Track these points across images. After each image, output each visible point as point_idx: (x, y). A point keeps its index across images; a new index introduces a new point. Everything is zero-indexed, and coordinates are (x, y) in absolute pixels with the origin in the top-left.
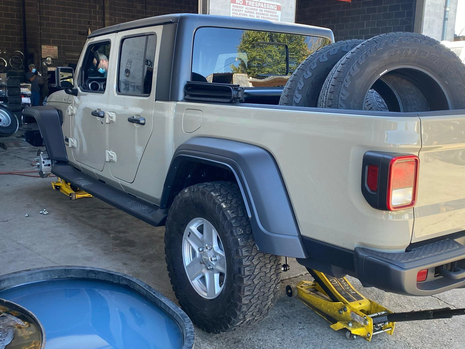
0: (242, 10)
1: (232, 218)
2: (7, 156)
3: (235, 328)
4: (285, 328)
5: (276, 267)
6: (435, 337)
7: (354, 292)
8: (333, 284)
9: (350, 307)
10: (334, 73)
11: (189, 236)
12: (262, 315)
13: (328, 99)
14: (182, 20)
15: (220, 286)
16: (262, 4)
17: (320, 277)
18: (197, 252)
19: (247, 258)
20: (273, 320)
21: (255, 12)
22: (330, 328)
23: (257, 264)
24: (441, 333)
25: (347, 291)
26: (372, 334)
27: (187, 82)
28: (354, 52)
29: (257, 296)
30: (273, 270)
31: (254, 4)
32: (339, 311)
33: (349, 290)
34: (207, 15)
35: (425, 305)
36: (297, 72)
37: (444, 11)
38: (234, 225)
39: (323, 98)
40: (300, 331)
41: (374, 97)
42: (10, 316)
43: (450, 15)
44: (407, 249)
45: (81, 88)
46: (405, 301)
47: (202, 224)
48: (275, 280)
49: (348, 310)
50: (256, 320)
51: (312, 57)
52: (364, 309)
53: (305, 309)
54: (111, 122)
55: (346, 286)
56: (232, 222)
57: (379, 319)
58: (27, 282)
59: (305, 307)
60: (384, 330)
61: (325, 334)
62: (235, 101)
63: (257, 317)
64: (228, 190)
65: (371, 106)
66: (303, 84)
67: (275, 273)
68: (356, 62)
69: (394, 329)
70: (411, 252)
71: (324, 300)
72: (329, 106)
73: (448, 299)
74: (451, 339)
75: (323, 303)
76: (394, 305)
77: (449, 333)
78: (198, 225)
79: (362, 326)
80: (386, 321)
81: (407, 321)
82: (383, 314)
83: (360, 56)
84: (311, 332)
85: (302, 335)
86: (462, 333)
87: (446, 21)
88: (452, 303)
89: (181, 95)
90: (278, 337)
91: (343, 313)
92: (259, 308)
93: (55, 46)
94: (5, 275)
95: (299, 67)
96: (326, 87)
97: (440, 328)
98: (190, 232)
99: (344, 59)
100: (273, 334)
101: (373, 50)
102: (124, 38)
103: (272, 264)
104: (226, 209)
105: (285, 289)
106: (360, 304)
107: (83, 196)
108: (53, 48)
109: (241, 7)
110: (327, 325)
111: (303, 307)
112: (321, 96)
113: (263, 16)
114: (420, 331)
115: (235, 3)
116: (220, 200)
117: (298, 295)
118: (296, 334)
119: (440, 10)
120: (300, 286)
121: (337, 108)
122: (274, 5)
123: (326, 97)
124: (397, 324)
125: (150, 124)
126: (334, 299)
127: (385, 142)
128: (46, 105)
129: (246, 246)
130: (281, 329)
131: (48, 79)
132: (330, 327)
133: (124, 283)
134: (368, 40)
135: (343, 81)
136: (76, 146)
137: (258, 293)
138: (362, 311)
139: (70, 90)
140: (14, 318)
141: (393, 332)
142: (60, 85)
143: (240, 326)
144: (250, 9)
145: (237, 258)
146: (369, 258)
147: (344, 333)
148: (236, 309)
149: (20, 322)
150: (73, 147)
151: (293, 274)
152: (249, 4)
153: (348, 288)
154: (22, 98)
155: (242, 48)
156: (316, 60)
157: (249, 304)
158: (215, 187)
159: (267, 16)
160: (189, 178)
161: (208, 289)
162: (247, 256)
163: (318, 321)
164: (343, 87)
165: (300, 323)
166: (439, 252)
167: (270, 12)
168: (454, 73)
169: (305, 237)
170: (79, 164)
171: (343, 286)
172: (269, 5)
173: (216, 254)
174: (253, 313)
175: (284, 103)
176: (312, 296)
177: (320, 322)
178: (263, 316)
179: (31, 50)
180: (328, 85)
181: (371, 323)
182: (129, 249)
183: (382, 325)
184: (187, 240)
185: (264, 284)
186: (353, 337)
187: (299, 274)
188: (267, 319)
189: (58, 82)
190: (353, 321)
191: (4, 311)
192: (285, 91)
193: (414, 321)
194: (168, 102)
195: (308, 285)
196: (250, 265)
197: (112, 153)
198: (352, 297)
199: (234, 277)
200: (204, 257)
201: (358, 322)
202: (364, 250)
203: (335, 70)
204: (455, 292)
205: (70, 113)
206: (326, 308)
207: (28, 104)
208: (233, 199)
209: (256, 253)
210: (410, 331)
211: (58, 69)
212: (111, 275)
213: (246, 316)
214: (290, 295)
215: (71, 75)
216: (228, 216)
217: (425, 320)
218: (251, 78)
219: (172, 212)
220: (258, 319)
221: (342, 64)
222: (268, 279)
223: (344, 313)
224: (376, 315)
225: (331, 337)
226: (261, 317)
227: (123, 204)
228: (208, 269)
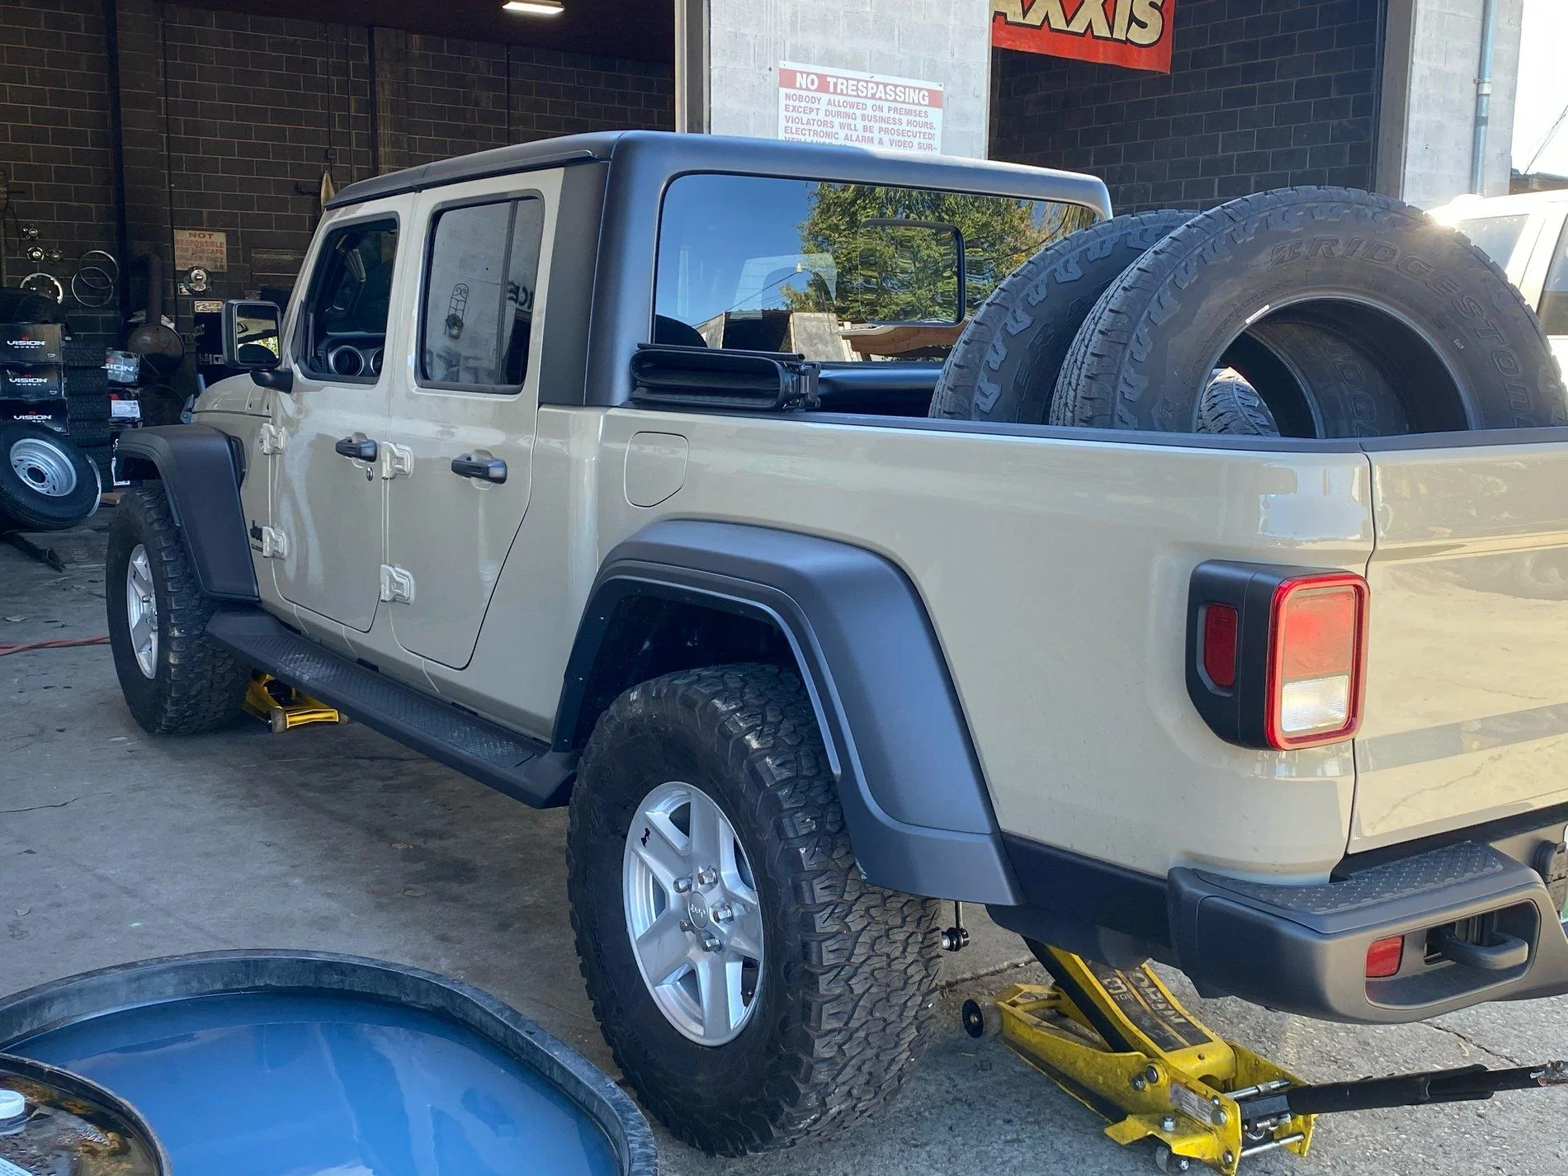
0: (818, 109)
1: (780, 781)
2: (66, 593)
3: (793, 1137)
4: (959, 1139)
5: (924, 939)
6: (1444, 1160)
7: (1183, 1020)
8: (1111, 995)
9: (1167, 1068)
10: (1100, 318)
11: (644, 841)
12: (881, 1096)
13: (1082, 397)
14: (622, 152)
15: (746, 1003)
16: (881, 87)
17: (1070, 969)
18: (671, 892)
19: (828, 911)
20: (920, 1113)
21: (859, 113)
22: (1104, 1137)
23: (863, 930)
24: (1465, 1149)
25: (1158, 1016)
26: (1239, 1153)
27: (639, 345)
28: (1162, 251)
29: (862, 1034)
30: (913, 950)
31: (855, 88)
32: (1133, 1081)
33: (1165, 1013)
34: (704, 136)
35: (1414, 1057)
36: (985, 314)
37: (1473, 96)
38: (786, 806)
39: (1065, 395)
40: (1008, 1148)
41: (1235, 390)
42: (61, 1117)
43: (1493, 107)
44: (1334, 873)
45: (305, 367)
46: (1351, 1044)
47: (684, 803)
48: (921, 981)
49: (1161, 1079)
50: (862, 1112)
51: (1031, 265)
52: (1214, 1074)
53: (1025, 1075)
54: (398, 475)
55: (1155, 998)
56: (780, 794)
57: (1260, 1107)
58: (123, 1005)
59: (1023, 1070)
60: (1277, 1141)
61: (1087, 1158)
62: (792, 405)
63: (866, 1103)
64: (766, 692)
65: (1224, 420)
66: (1003, 352)
67: (919, 958)
68: (1168, 281)
69: (1311, 1136)
70: (1349, 882)
71: (1084, 1047)
72: (1084, 421)
73: (1490, 1035)
74: (1498, 1168)
75: (1081, 1058)
76: (1315, 1059)
77: (1491, 1148)
78: (672, 805)
79: (1206, 1129)
80: (1286, 1112)
81: (1354, 1109)
82: (1274, 1089)
83: (1183, 264)
84: (1044, 1152)
85: (1015, 1162)
86: (1535, 1146)
87: (1483, 128)
88: (1504, 1050)
89: (621, 387)
90: (937, 1170)
91: (1144, 1087)
92: (870, 1074)
93: (220, 231)
94: (53, 983)
95: (992, 297)
96: (1075, 361)
97: (1463, 1130)
98: (647, 830)
99: (1130, 274)
100: (919, 1160)
101: (1224, 243)
102: (440, 208)
103: (911, 930)
104: (762, 753)
105: (958, 1013)
106: (1200, 1057)
107: (308, 720)
108: (210, 238)
109: (813, 100)
110: (1095, 1128)
111: (1018, 1069)
112: (1059, 388)
113: (884, 126)
114: (1398, 1140)
115: (794, 87)
116: (741, 725)
117: (1001, 1031)
118: (995, 1158)
119: (1461, 91)
120: (1008, 1002)
121: (1111, 427)
122: (920, 90)
123: (1075, 390)
124: (1319, 1123)
125: (522, 478)
126: (1117, 1042)
127: (1260, 532)
128: (192, 421)
129: (823, 872)
130: (944, 1143)
131: (198, 339)
132: (1106, 1135)
133: (437, 1001)
134: (1206, 213)
135: (1128, 341)
136: (286, 553)
137: (867, 1022)
138: (1206, 1079)
139: (267, 374)
140: (74, 1122)
141: (1307, 1149)
142: (236, 357)
143: (809, 1132)
144: (841, 104)
145: (798, 909)
146: (1214, 902)
147: (1152, 1152)
148: (795, 1075)
149: (93, 1134)
150: (276, 556)
151: (988, 964)
152: (839, 86)
153: (1161, 1006)
154: (113, 402)
155: (817, 229)
156: (1044, 275)
157: (839, 1060)
158: (725, 684)
159: (896, 127)
160: (646, 650)
161: (706, 1014)
162: (827, 904)
163: (1066, 1116)
164: (1127, 359)
165: (1009, 1122)
166: (1437, 884)
167: (908, 112)
168: (1482, 313)
169: (1015, 837)
170: (295, 609)
171: (1145, 1001)
172: (903, 91)
173: (730, 899)
174: (852, 1088)
175: (945, 412)
176: (1044, 1033)
177: (1072, 1118)
178: (885, 1099)
179: (140, 248)
180: (1082, 355)
181: (1236, 1120)
182: (455, 888)
183: (1273, 1125)
184: (638, 855)
185: (883, 995)
186: (1178, 1165)
187: (1005, 964)
188: (900, 1111)
189: (231, 348)
190: (1178, 1114)
191: (43, 1100)
192: (948, 374)
193: (1378, 1111)
194: (580, 408)
195: (1037, 998)
196: (839, 932)
197: (401, 574)
198: (1175, 1034)
199: (787, 972)
200: (692, 909)
201: (1194, 1115)
202: (1197, 875)
203: (1103, 306)
204: (1513, 1014)
205: (266, 447)
206: (1092, 1074)
207: (133, 422)
208: (783, 720)
209: (858, 895)
210: (1365, 1144)
211: (229, 307)
212: (392, 977)
213: (828, 1100)
214: (976, 1031)
215: (271, 325)
216: (766, 777)
217: (1415, 1107)
218: (848, 325)
219: (589, 765)
220: (867, 1109)
221: (1124, 289)
222: (899, 980)
223: (1148, 1087)
224: (1252, 1091)
225: (1106, 1167)
226: (879, 1102)
227: (436, 739)
228: (706, 949)
